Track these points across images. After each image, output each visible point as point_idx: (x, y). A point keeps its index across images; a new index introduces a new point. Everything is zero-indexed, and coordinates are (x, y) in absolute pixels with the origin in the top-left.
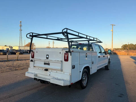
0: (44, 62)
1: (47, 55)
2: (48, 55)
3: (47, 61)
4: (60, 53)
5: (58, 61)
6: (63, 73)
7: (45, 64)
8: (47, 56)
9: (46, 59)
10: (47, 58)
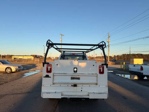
0: (70, 77)
1: (74, 68)
2: (76, 68)
3: (75, 75)
4: (94, 65)
5: (92, 74)
6: (98, 86)
7: (72, 78)
8: (75, 70)
9: (73, 72)
10: (75, 72)
